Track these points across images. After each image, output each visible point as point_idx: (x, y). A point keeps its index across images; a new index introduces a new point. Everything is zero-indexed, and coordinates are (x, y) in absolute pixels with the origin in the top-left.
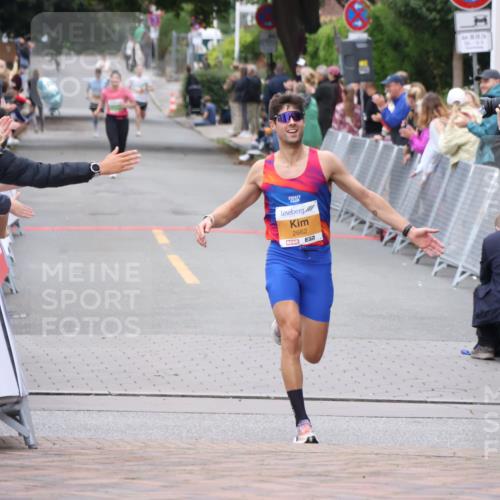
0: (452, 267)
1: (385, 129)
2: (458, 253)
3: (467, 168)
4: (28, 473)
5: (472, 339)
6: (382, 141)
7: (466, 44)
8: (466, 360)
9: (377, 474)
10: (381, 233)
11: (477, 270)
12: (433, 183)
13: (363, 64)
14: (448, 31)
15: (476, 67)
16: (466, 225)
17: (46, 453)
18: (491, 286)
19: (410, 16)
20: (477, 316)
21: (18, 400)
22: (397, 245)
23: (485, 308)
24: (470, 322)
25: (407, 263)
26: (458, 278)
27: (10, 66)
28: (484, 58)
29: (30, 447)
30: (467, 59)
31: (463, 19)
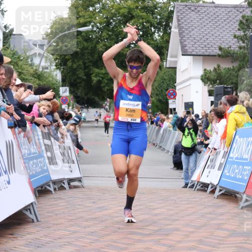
0: (168, 151)
1: (155, 123)
2: (169, 148)
3: (171, 131)
4: (83, 193)
5: (173, 166)
6: (154, 126)
7: (171, 106)
8: (171, 170)
9: (153, 193)
10: (154, 144)
11: (173, 151)
12: (164, 134)
13: (150, 110)
14: (167, 104)
15: (173, 111)
16: (171, 142)
17: (87, 189)
18: (176, 155)
19: (160, 101)
20: (174, 161)
21: (81, 178)
22: (157, 146)
23: (175, 159)
24: (172, 162)
25: (159, 150)
26: (170, 153)
27: (79, 111)
28: (175, 109)
29: (83, 187)
30: (171, 109)
31: (170, 101)
